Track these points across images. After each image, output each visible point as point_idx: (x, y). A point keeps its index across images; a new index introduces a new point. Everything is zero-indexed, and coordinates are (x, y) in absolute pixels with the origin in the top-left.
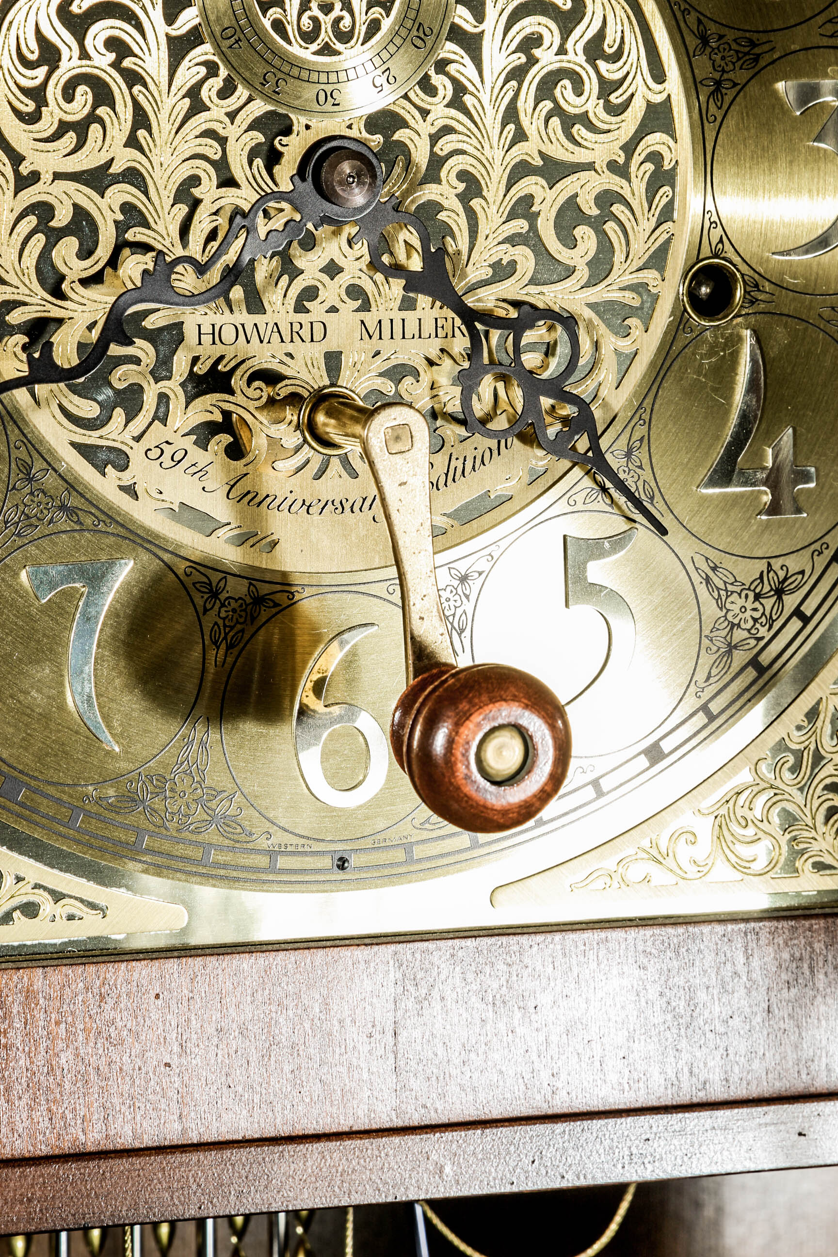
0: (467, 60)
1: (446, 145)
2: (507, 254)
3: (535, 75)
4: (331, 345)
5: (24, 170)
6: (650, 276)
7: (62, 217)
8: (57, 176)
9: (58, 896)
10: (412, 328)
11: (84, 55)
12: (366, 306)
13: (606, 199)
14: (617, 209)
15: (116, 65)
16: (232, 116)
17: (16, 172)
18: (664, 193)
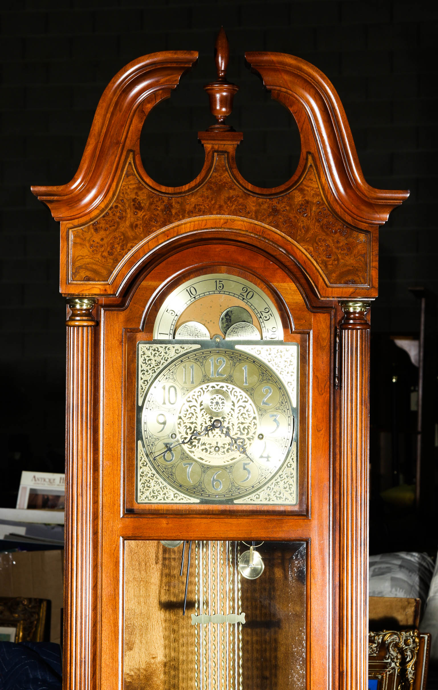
0: (233, 411)
1: (230, 421)
2: (237, 432)
3: (240, 413)
4: (217, 441)
6: (253, 435)
7: (188, 427)
8: (188, 423)
9: (185, 498)
10: (226, 440)
11: (191, 410)
12: (221, 437)
13: (248, 427)
14: (250, 428)
15: (195, 412)
16: (207, 417)
17: (183, 422)
18: (255, 426)
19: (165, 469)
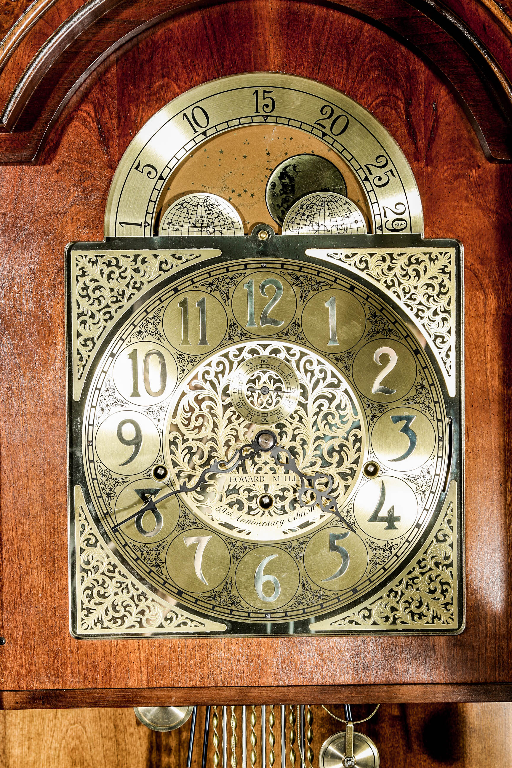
0: (303, 410)
1: (296, 432)
2: (314, 460)
3: (321, 415)
4: (266, 482)
5: (185, 438)
6: (354, 466)
7: (195, 450)
8: (193, 440)
9: (192, 621)
10: (287, 478)
11: (201, 410)
12: (275, 473)
13: (341, 446)
14: (344, 448)
15: (210, 412)
16: (239, 425)
17: (183, 439)
18: (358, 444)
19: (142, 552)
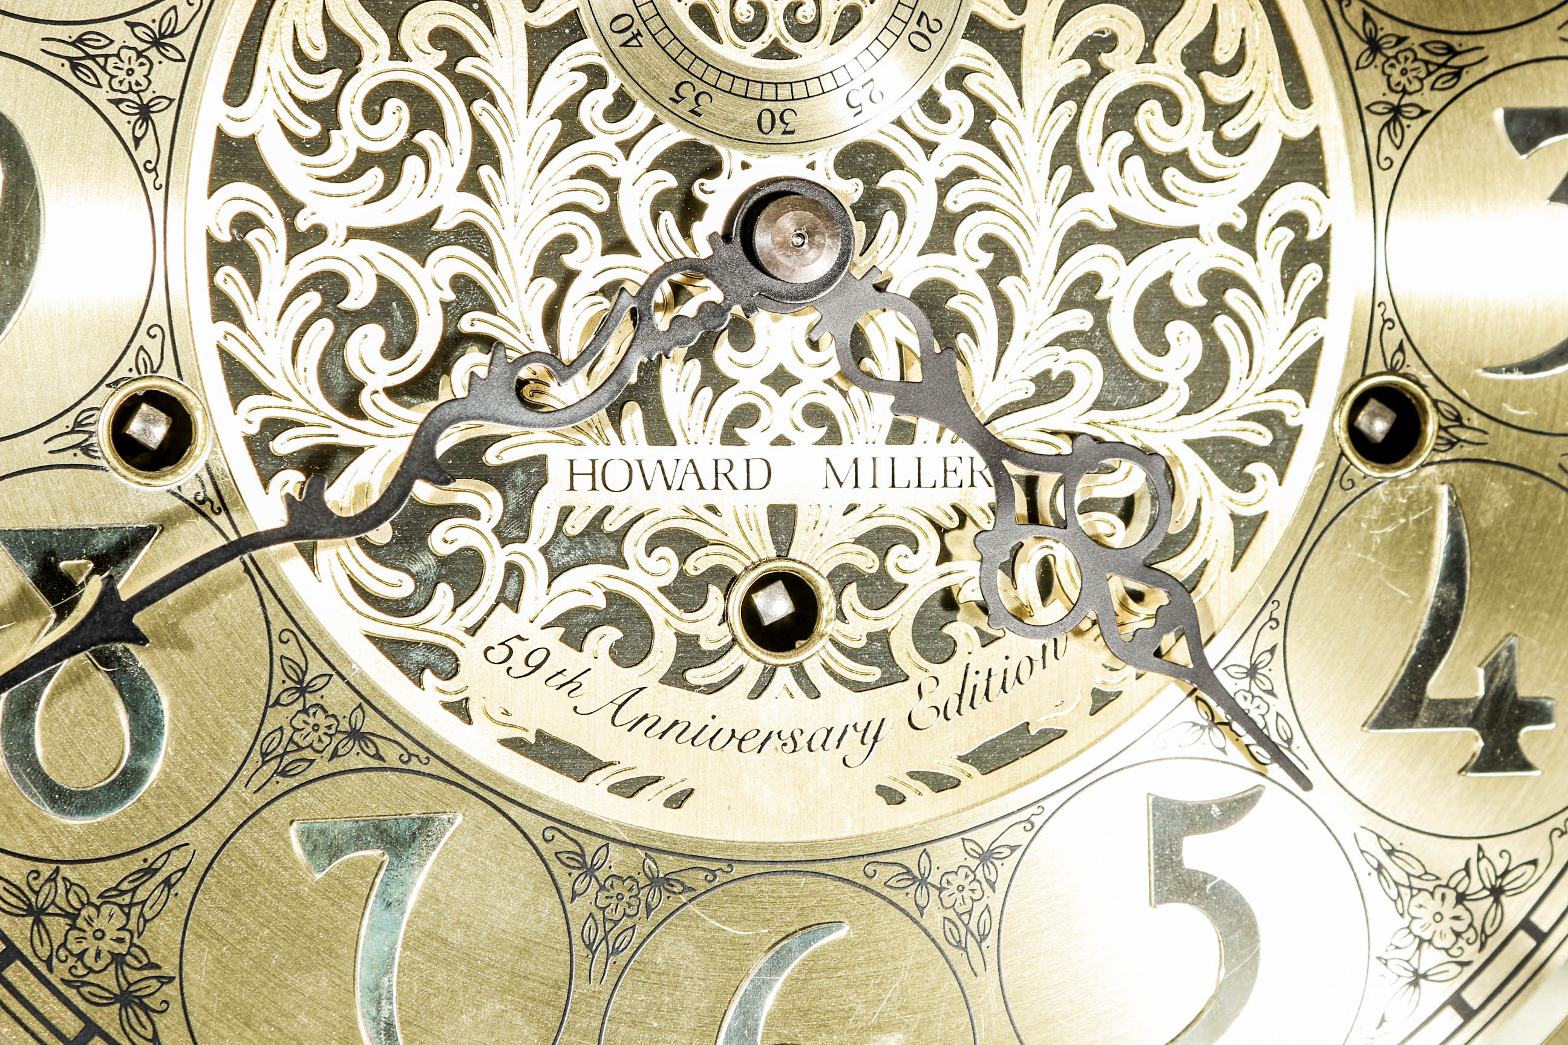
0: (997, 69)
1: (959, 198)
2: (1060, 361)
3: (1104, 93)
4: (778, 495)
5: (303, 223)
6: (1287, 401)
7: (359, 296)
8: (354, 233)
10: (906, 473)
11: (398, 53)
12: (834, 436)
13: (1216, 282)
14: (1233, 297)
15: (447, 69)
16: (627, 147)
17: (290, 227)
18: (1309, 275)
19: (37, 913)
